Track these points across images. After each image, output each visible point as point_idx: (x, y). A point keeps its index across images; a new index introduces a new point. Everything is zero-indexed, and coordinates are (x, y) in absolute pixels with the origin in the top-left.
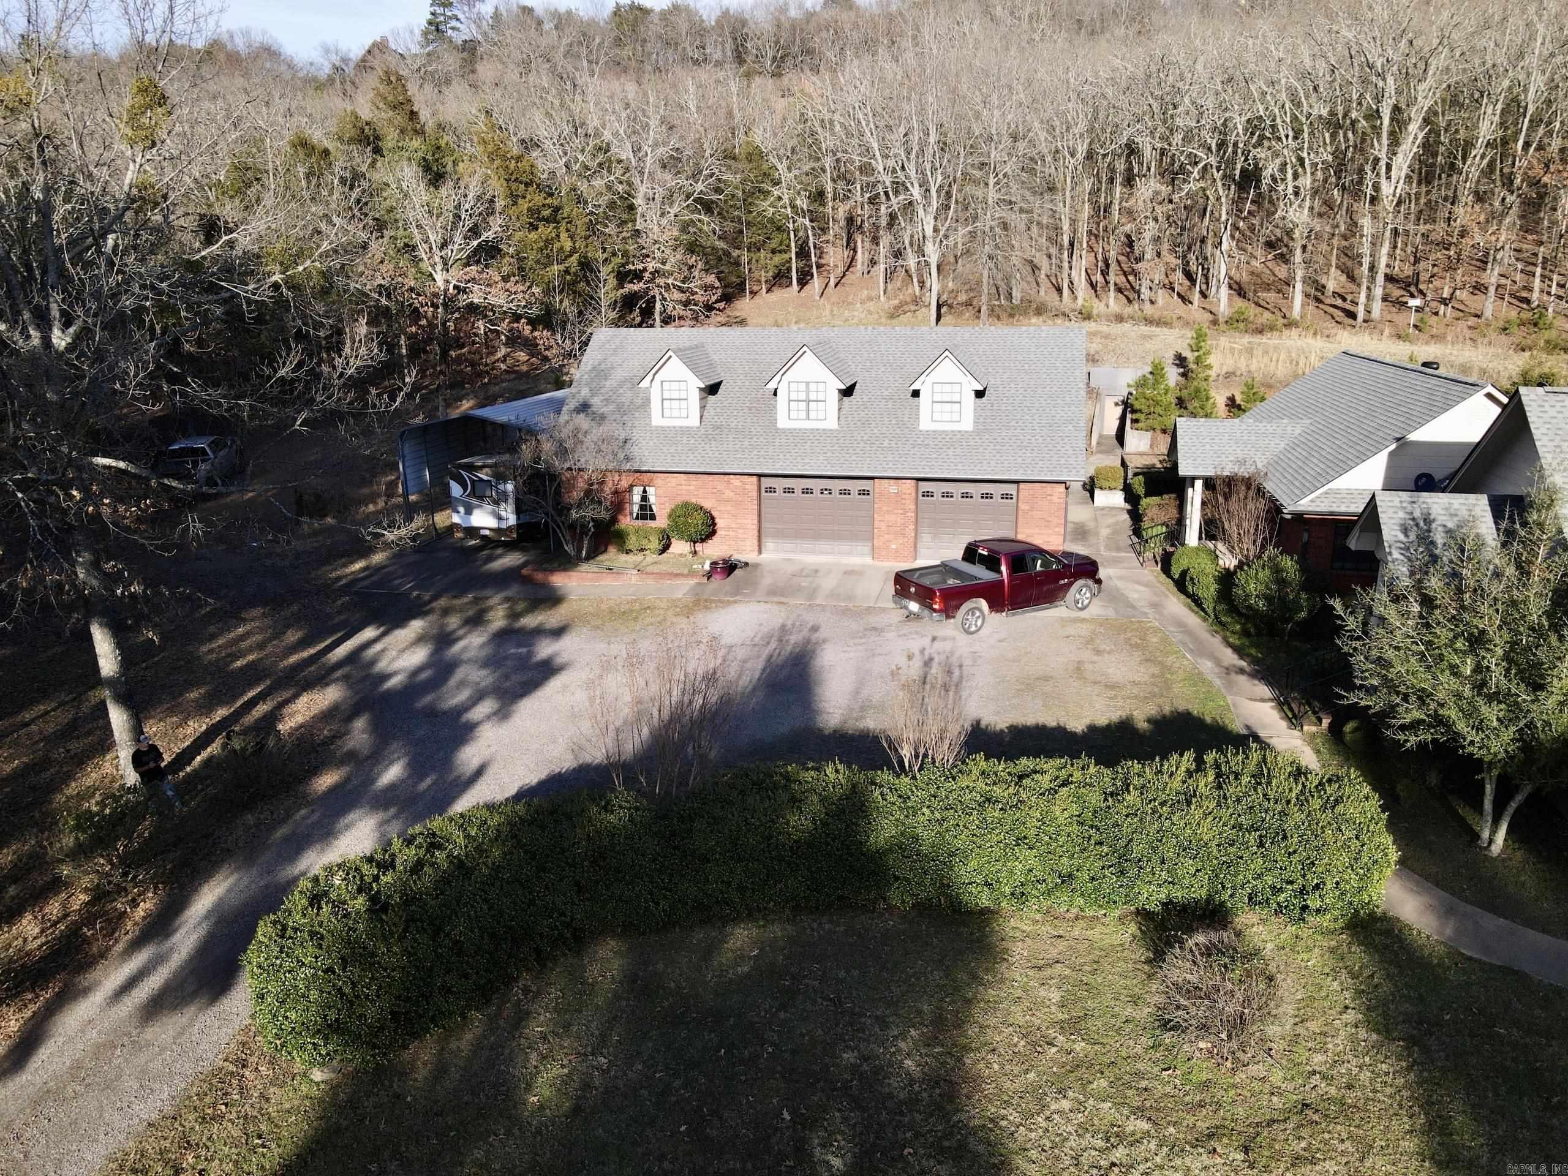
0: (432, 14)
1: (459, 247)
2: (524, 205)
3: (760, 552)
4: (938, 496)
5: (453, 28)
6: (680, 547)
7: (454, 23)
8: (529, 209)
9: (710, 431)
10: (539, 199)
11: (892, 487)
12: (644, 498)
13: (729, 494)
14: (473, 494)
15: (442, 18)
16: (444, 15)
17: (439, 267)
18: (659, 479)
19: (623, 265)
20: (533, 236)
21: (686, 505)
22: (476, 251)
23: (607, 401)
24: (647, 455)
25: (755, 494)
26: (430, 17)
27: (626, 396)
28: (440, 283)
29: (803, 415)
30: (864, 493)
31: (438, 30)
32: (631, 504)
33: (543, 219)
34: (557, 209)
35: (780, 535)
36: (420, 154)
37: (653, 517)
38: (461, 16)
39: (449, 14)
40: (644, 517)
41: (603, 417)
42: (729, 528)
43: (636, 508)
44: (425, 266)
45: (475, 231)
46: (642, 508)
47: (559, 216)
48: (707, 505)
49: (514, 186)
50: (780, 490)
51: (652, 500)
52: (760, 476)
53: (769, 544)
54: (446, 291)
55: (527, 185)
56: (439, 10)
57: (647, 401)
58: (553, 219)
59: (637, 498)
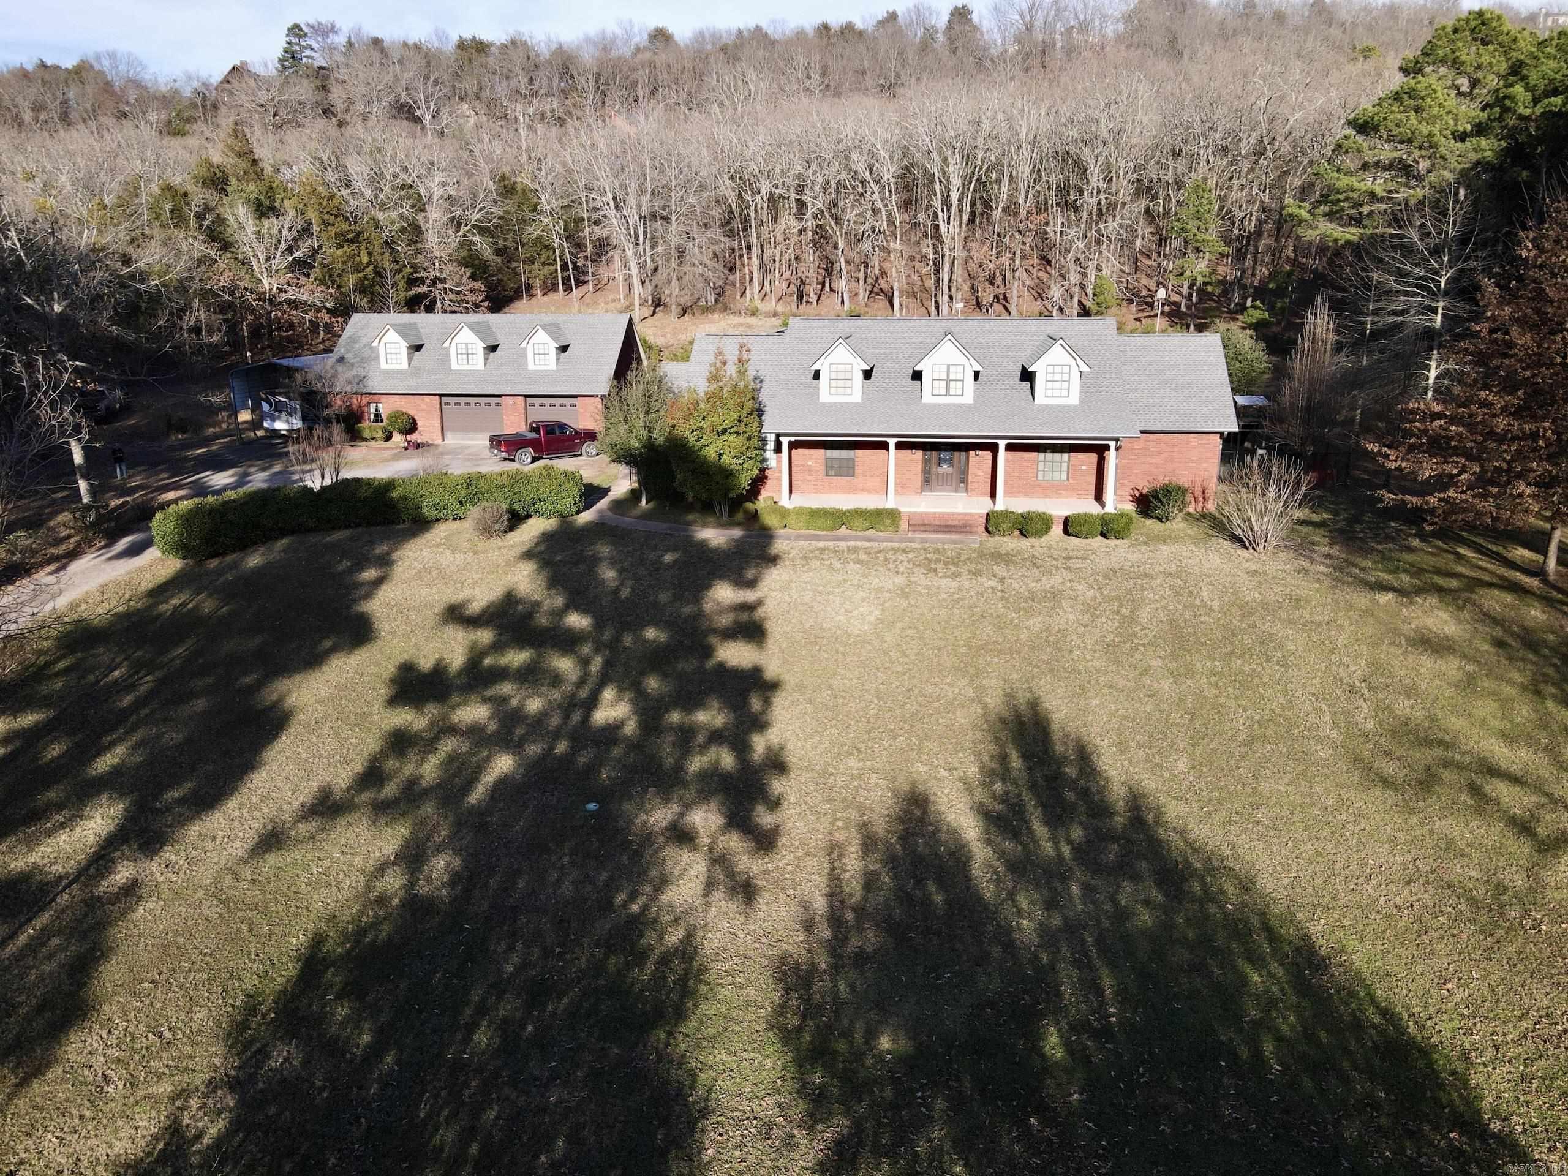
0: (288, 43)
1: (280, 261)
2: (333, 231)
3: (443, 440)
4: (537, 405)
5: (306, 57)
6: (397, 438)
7: (307, 52)
8: (336, 234)
9: (414, 371)
10: (345, 227)
11: (510, 400)
12: (377, 410)
13: (423, 406)
14: (276, 409)
15: (297, 48)
16: (299, 44)
17: (265, 275)
18: (384, 398)
19: (412, 274)
20: (339, 252)
21: (398, 412)
22: (291, 264)
23: (355, 356)
24: (375, 384)
25: (438, 406)
26: (286, 46)
27: (366, 353)
28: (267, 286)
29: (465, 362)
30: (498, 405)
31: (293, 57)
32: (370, 414)
33: (348, 240)
34: (359, 234)
35: (454, 430)
36: (254, 195)
37: (382, 421)
38: (315, 45)
39: (304, 44)
40: (376, 421)
41: (352, 365)
42: (424, 426)
43: (372, 416)
44: (257, 273)
45: (290, 250)
46: (376, 415)
47: (361, 238)
48: (412, 413)
49: (326, 217)
50: (452, 404)
51: (381, 411)
52: (441, 395)
53: (449, 435)
54: (271, 290)
55: (336, 216)
56: (295, 40)
57: (377, 357)
58: (355, 240)
59: (373, 410)
